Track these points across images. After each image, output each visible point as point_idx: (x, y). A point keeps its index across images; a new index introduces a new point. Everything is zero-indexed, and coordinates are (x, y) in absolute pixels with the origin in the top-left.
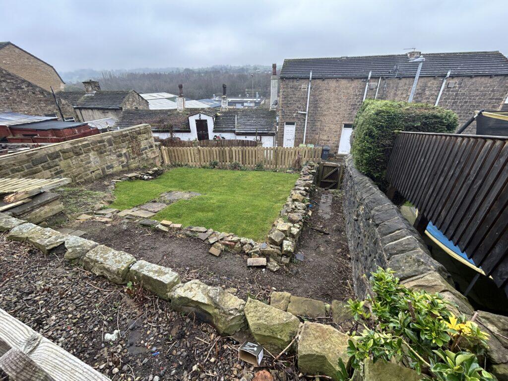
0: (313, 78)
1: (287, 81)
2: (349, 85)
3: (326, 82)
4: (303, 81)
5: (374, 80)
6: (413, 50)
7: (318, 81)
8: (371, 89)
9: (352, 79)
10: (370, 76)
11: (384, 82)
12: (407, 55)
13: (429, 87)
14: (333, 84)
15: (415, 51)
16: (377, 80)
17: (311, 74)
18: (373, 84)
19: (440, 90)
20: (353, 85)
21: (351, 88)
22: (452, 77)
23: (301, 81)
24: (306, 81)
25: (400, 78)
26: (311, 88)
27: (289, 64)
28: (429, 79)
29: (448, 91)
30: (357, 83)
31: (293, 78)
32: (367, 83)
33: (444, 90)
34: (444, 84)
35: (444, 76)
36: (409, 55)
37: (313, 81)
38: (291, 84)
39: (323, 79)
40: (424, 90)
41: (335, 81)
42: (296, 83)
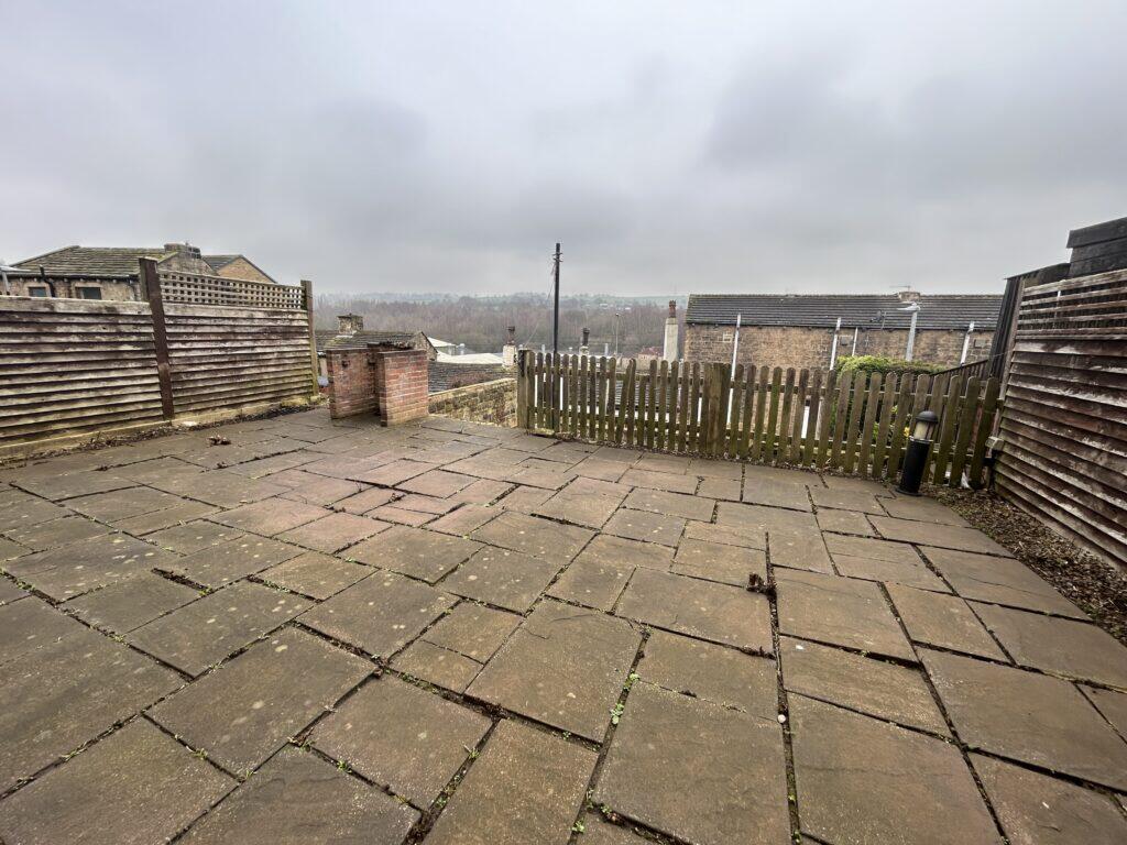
0: (742, 325)
1: (698, 328)
2: (804, 337)
3: (765, 330)
4: (725, 328)
5: (846, 331)
6: (906, 290)
7: (752, 330)
8: (842, 345)
9: (809, 328)
10: (838, 326)
11: (863, 334)
12: (896, 296)
13: (942, 346)
14: (777, 334)
15: (911, 290)
16: (851, 331)
17: (739, 317)
18: (845, 336)
19: (962, 351)
20: (812, 338)
21: (808, 342)
22: (978, 331)
23: (722, 328)
24: (730, 329)
25: (890, 330)
26: (739, 339)
27: (698, 302)
28: (940, 333)
29: (978, 353)
30: (816, 335)
31: (708, 324)
32: (836, 336)
33: (968, 352)
34: (967, 341)
35: (965, 330)
36: (900, 296)
37: (742, 329)
38: (704, 332)
39: (759, 326)
40: (935, 350)
41: (779, 331)
42: (714, 331)
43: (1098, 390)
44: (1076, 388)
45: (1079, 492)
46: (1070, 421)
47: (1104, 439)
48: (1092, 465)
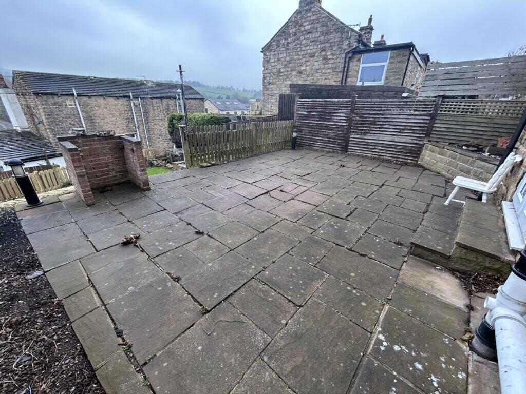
0: (78, 96)
1: (45, 97)
2: (116, 102)
3: (93, 98)
4: (66, 97)
5: (135, 99)
7: (85, 99)
8: (136, 106)
10: (131, 96)
11: (143, 101)
12: (143, 81)
14: (101, 101)
16: (137, 99)
17: (74, 90)
18: (136, 102)
20: (120, 103)
23: (63, 97)
24: (71, 98)
26: (80, 105)
28: (168, 99)
30: (122, 101)
31: (52, 94)
32: (132, 101)
37: (79, 98)
38: (51, 100)
39: (89, 96)
41: (102, 98)
42: (60, 100)
43: (323, 121)
44: (318, 121)
45: (322, 140)
46: (318, 127)
47: (326, 130)
48: (324, 135)
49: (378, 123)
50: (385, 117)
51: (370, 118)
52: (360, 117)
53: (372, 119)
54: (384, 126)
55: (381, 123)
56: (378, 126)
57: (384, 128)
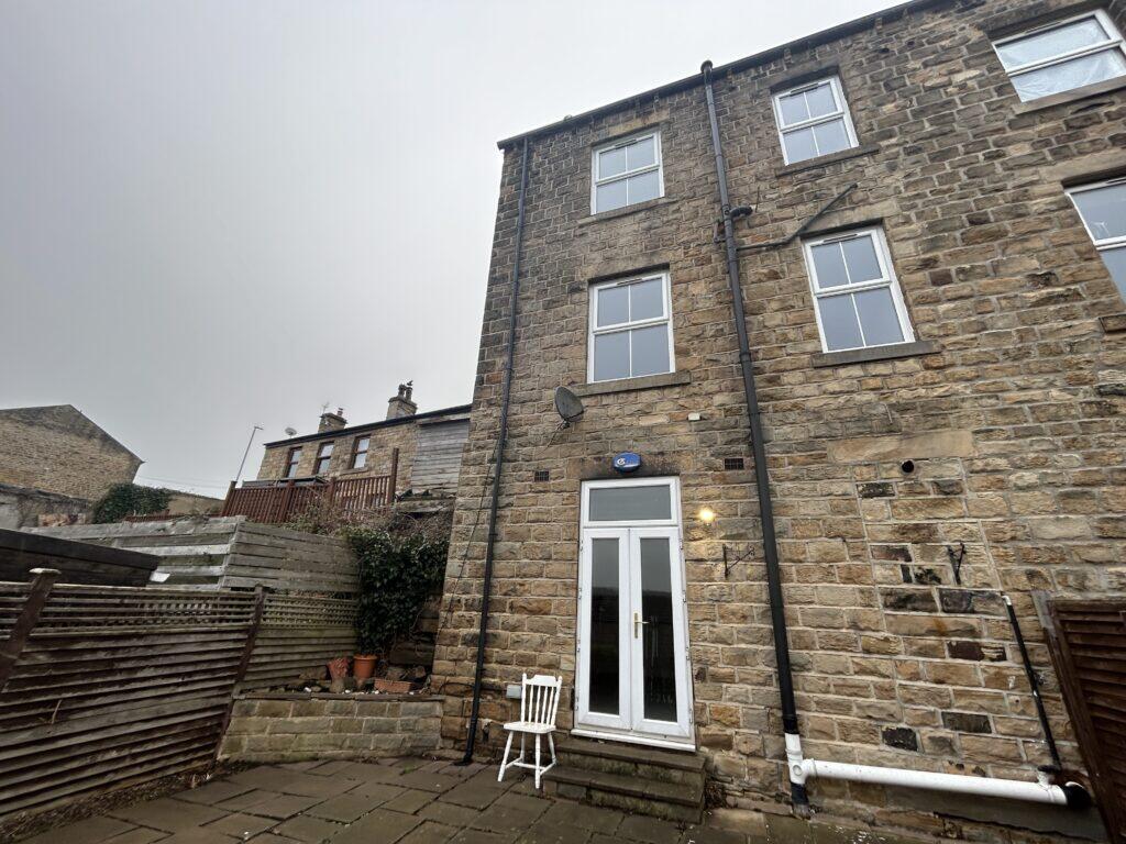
49: (123, 665)
50: (148, 642)
51: (94, 651)
52: (53, 653)
53: (102, 655)
54: (140, 675)
55: (130, 665)
56: (118, 678)
57: (135, 680)
